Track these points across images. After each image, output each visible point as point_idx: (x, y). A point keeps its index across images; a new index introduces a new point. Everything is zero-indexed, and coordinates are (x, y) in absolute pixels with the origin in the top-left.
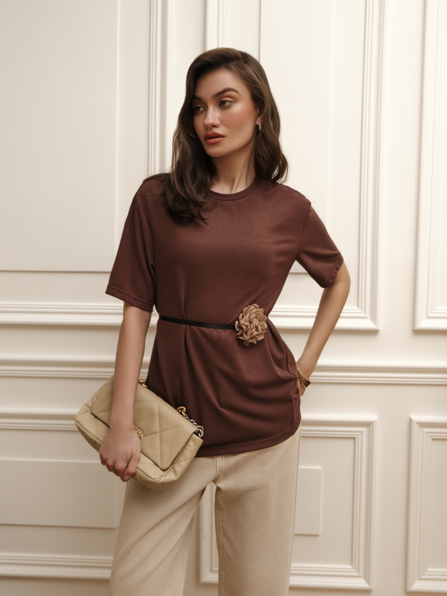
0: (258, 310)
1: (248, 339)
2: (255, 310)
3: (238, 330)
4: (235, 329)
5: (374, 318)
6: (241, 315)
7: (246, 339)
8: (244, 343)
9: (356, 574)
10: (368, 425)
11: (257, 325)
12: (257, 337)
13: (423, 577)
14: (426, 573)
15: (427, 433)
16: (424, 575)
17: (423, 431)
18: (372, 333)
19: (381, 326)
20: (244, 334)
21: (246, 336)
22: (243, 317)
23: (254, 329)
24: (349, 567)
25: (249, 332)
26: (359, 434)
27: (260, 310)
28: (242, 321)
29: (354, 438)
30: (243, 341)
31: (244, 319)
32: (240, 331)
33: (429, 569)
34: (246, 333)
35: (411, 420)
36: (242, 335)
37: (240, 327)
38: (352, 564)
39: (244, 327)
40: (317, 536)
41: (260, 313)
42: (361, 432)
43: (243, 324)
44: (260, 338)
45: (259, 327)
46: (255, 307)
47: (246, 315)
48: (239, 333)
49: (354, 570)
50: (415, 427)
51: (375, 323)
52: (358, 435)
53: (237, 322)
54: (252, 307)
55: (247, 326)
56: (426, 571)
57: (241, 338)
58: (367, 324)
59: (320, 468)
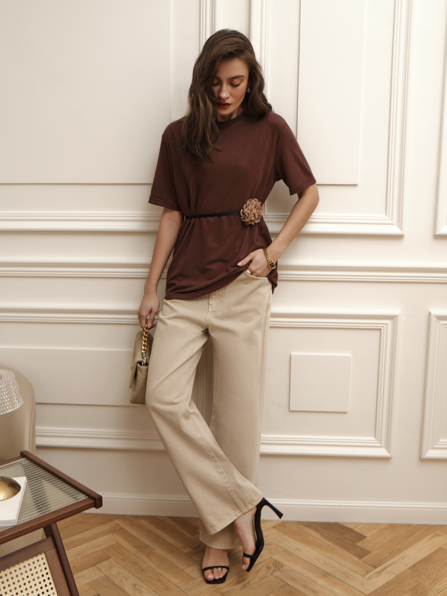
0: (257, 202)
1: (248, 221)
2: (255, 203)
3: (242, 215)
4: (240, 214)
5: (400, 224)
6: (245, 206)
7: (246, 221)
8: (245, 224)
9: (379, 445)
10: (392, 318)
11: (255, 213)
12: (255, 220)
13: (436, 446)
14: (438, 443)
15: (444, 325)
16: (436, 444)
17: (440, 323)
18: (398, 237)
19: (405, 232)
20: (246, 217)
21: (246, 219)
22: (246, 207)
23: (253, 215)
24: (373, 439)
25: (250, 217)
26: (385, 325)
27: (258, 203)
28: (245, 210)
29: (380, 330)
30: (244, 222)
31: (247, 209)
32: (244, 216)
33: (441, 440)
34: (247, 218)
35: (430, 313)
36: (244, 219)
37: (243, 213)
38: (375, 437)
39: (246, 214)
40: (346, 413)
41: (258, 204)
42: (386, 324)
43: (246, 212)
44: (257, 222)
45: (256, 214)
46: (255, 201)
47: (249, 206)
48: (242, 218)
49: (377, 442)
50: (434, 320)
51: (401, 229)
52: (384, 327)
53: (242, 210)
54: (253, 201)
55: (248, 214)
56: (439, 442)
57: (244, 220)
58: (394, 230)
59: (349, 355)
